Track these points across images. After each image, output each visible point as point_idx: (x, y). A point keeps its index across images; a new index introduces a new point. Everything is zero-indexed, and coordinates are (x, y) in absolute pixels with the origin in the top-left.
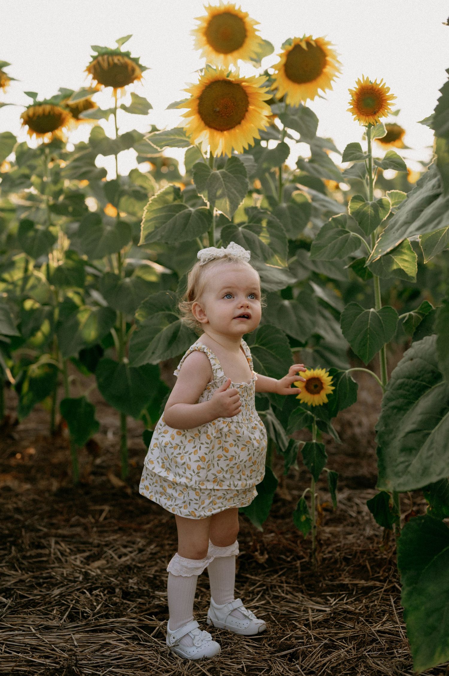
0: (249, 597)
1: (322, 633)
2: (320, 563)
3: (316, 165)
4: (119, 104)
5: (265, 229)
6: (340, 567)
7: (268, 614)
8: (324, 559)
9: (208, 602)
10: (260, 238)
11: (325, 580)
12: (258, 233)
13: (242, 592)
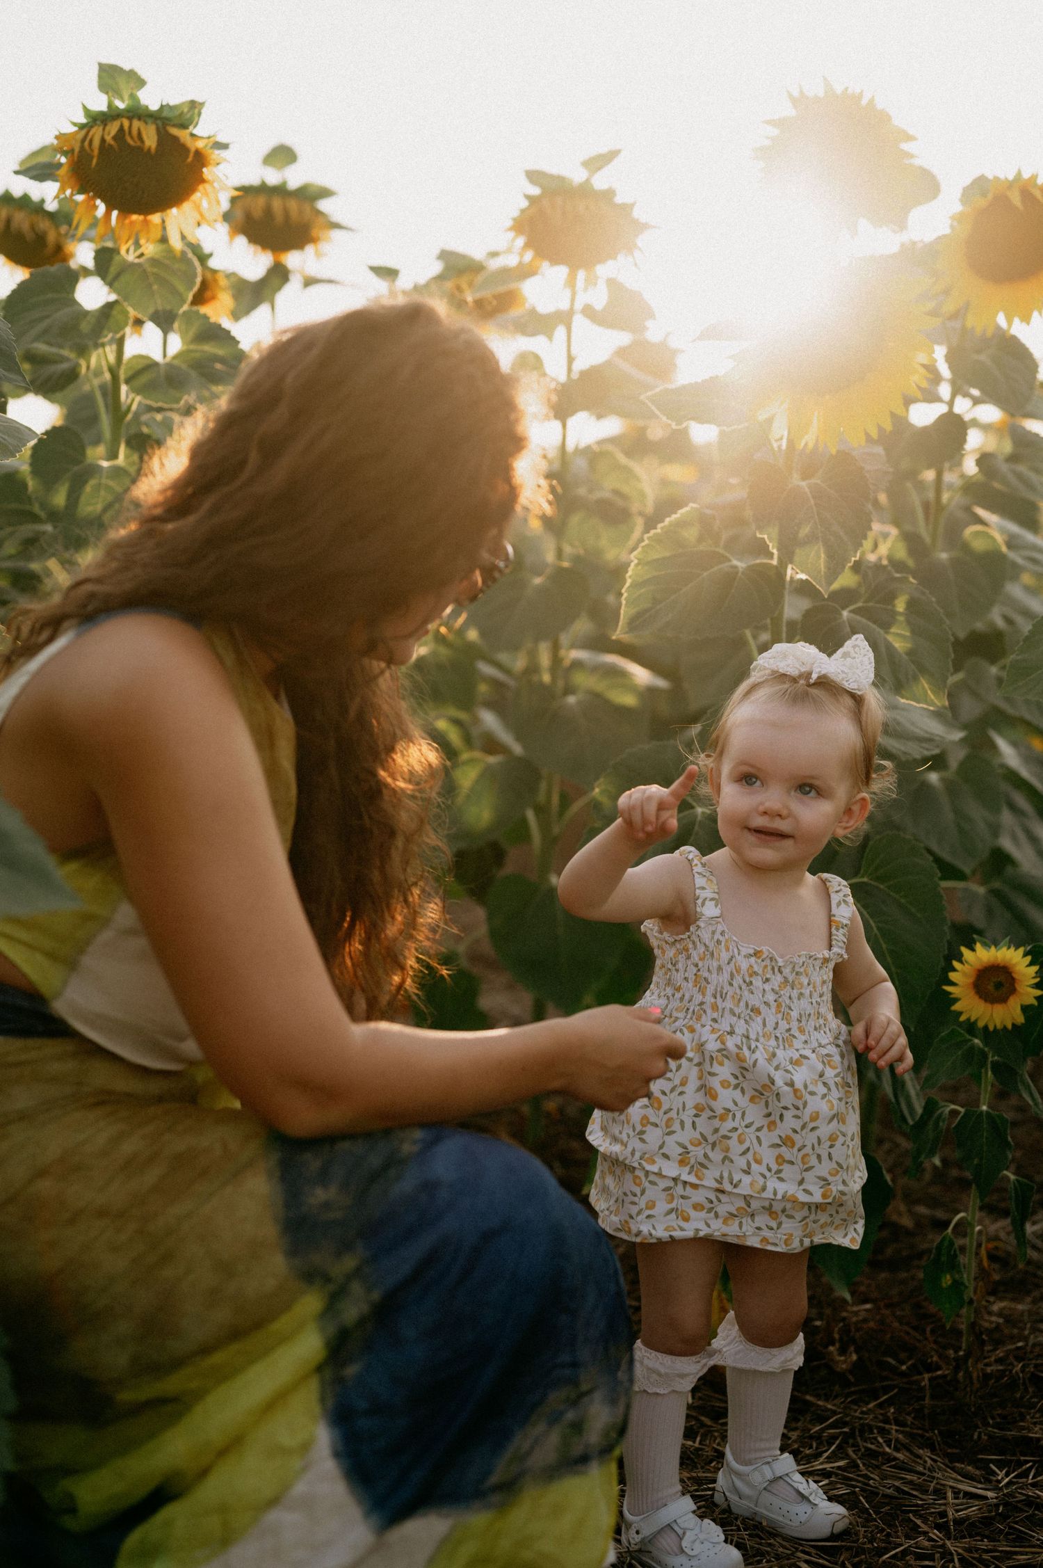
0: (811, 1447)
1: (977, 1550)
2: (977, 1385)
3: (1022, 468)
4: (578, 306)
5: (901, 618)
6: (1022, 1398)
7: (854, 1492)
8: (987, 1377)
9: (716, 1451)
10: (890, 638)
11: (986, 1424)
12: (886, 626)
13: (794, 1435)
